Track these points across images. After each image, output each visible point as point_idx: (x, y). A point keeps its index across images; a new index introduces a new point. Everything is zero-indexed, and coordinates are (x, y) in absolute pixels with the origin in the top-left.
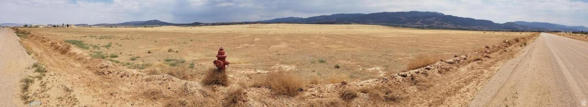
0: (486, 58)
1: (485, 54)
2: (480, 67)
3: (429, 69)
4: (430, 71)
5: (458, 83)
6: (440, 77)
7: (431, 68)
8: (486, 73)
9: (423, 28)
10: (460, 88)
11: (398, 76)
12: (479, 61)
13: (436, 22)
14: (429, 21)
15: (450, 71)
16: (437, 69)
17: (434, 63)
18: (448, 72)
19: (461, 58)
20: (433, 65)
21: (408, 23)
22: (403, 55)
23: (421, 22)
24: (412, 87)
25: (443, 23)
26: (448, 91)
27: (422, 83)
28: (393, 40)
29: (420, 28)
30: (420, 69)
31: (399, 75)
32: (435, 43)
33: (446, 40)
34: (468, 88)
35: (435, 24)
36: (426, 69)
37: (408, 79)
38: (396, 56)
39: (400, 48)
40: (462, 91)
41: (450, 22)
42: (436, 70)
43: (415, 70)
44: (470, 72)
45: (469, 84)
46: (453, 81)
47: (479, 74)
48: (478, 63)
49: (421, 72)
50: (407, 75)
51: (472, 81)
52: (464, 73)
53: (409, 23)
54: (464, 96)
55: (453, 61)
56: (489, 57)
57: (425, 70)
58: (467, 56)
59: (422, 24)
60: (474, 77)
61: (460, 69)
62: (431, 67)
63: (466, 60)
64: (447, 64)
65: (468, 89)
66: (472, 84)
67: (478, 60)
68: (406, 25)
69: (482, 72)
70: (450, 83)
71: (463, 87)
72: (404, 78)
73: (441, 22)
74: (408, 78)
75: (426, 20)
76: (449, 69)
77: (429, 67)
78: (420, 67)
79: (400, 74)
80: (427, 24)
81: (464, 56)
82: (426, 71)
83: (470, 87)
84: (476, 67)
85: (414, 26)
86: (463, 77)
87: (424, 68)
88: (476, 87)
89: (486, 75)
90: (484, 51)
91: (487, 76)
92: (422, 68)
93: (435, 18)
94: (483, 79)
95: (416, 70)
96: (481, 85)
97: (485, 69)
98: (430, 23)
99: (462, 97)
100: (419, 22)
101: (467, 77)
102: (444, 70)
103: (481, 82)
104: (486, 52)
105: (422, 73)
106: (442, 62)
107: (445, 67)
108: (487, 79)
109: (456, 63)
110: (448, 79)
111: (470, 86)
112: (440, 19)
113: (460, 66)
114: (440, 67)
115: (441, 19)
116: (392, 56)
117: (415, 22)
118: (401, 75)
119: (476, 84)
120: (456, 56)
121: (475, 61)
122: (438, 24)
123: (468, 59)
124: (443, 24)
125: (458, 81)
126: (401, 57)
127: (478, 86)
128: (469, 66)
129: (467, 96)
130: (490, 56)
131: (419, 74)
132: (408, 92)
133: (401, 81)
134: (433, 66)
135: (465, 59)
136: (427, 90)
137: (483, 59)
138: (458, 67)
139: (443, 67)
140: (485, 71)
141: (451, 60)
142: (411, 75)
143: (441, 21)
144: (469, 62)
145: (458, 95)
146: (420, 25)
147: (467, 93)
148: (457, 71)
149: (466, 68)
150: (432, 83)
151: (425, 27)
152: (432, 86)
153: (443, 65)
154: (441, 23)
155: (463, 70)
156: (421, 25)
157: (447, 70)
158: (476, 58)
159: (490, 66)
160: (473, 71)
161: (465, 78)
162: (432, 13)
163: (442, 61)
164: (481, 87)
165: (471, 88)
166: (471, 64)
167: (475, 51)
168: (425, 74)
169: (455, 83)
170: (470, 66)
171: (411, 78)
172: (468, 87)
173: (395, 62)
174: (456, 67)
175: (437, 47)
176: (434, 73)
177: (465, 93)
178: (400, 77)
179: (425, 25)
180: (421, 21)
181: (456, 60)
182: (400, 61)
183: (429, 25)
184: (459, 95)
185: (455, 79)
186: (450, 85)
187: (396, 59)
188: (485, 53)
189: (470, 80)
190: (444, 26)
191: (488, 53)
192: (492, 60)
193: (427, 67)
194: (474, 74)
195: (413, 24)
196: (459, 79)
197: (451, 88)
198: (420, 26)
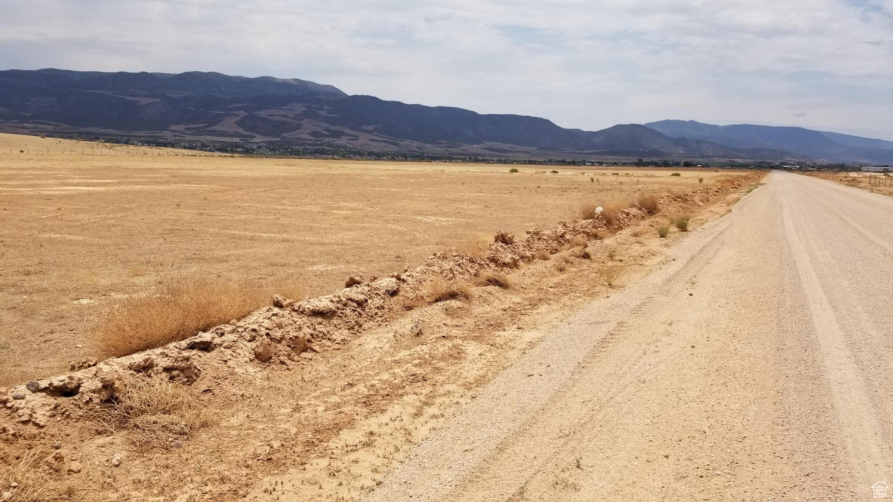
0: (491, 288)
1: (490, 272)
2: (455, 332)
3: (206, 347)
4: (213, 353)
5: (337, 406)
6: (258, 382)
7: (217, 340)
8: (473, 361)
9: (248, 152)
10: (337, 428)
11: (30, 396)
12: (454, 303)
13: (308, 125)
14: (277, 118)
15: (317, 348)
16: (249, 344)
17: (239, 320)
18: (304, 355)
19: (374, 292)
20: (229, 328)
21: (173, 127)
22: (104, 282)
23: (240, 124)
24: (101, 440)
25: (336, 128)
26: (276, 444)
27: (154, 418)
28: (77, 211)
29: (232, 152)
30: (159, 351)
31: (36, 390)
32: (283, 220)
33: (339, 208)
34: (374, 428)
35: (303, 135)
36: (192, 347)
37: (87, 403)
38: (65, 291)
39: (104, 246)
40: (342, 443)
41: (370, 128)
42: (246, 349)
43: (135, 356)
44: (403, 354)
45: (383, 411)
46: (318, 397)
47: (441, 364)
48: (447, 311)
49: (163, 362)
50: (79, 386)
51: (402, 395)
52: (375, 359)
53: (181, 127)
54: (342, 466)
55: (332, 306)
56: (502, 285)
57: (186, 354)
58: (404, 281)
59: (245, 133)
60: (414, 379)
61: (361, 340)
62: (222, 334)
63: (396, 298)
64: (301, 320)
65: (372, 433)
66: (395, 409)
67: (453, 296)
68: (167, 135)
69: (457, 355)
70: (297, 409)
71: (351, 423)
72: (62, 400)
73: (331, 127)
74: (86, 398)
75: (263, 114)
76: (308, 341)
77: (207, 337)
78: (163, 342)
79: (44, 384)
80: (264, 134)
81: (387, 282)
82: (187, 359)
83: (380, 426)
84: (436, 329)
85: (205, 138)
86: (363, 380)
87: (184, 343)
88: (411, 427)
89: (471, 366)
90: (488, 254)
91: (470, 371)
92: (171, 345)
93: (300, 108)
94: (451, 387)
95: (138, 358)
96: (435, 417)
97: (475, 338)
98: (278, 128)
99: (332, 475)
100: (229, 125)
101: (385, 376)
102: (282, 348)
103: (438, 401)
104: (493, 260)
105: (167, 370)
106: (276, 310)
107: (293, 334)
108: (468, 386)
109: (348, 311)
110: (296, 388)
111: (385, 418)
112: (323, 113)
113: (365, 326)
114: (263, 331)
115: (328, 111)
116: (45, 290)
117: (211, 125)
118: (45, 390)
119: (414, 411)
120: (351, 283)
121: (437, 301)
122: (314, 134)
123: (407, 292)
124: (338, 135)
125: (335, 399)
126: (95, 292)
127: (422, 419)
128: (405, 324)
129: (355, 469)
130: (512, 277)
131: (149, 376)
132: (75, 466)
133: (41, 417)
134: (233, 332)
135: (394, 293)
136: (178, 446)
137: (475, 291)
138: (356, 328)
139: (278, 334)
140: (472, 349)
141: (323, 303)
142: (100, 385)
143: (326, 120)
144: (409, 308)
145: (318, 465)
146: (231, 136)
147: (361, 454)
148: (348, 350)
149: (391, 335)
150: (208, 413)
151: (259, 147)
152: (204, 425)
153: (280, 326)
154: (327, 130)
155: (375, 343)
156: (237, 135)
157: (300, 346)
158: (444, 286)
159: (499, 326)
160: (418, 348)
161: (373, 382)
162: (285, 85)
163: (278, 305)
164: (433, 423)
165: (385, 429)
166: (415, 314)
167: (444, 258)
168: (182, 370)
169: (321, 409)
170: (409, 327)
171: (104, 395)
172: (373, 423)
173: (52, 321)
174: (346, 332)
175: (288, 241)
176: (230, 363)
177: (353, 456)
178: (39, 399)
179: (259, 139)
180: (237, 119)
181: (351, 300)
182: (81, 313)
183: (278, 139)
184: (324, 462)
185: (326, 386)
186: (297, 415)
187: (64, 307)
188: (492, 265)
189: (393, 393)
190: (343, 141)
191: (505, 264)
192: (517, 299)
193: (198, 340)
194: (417, 361)
195: (200, 132)
196: (343, 389)
197: (294, 430)
198: (236, 140)
